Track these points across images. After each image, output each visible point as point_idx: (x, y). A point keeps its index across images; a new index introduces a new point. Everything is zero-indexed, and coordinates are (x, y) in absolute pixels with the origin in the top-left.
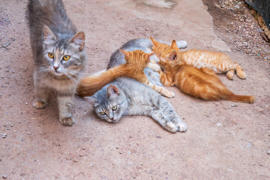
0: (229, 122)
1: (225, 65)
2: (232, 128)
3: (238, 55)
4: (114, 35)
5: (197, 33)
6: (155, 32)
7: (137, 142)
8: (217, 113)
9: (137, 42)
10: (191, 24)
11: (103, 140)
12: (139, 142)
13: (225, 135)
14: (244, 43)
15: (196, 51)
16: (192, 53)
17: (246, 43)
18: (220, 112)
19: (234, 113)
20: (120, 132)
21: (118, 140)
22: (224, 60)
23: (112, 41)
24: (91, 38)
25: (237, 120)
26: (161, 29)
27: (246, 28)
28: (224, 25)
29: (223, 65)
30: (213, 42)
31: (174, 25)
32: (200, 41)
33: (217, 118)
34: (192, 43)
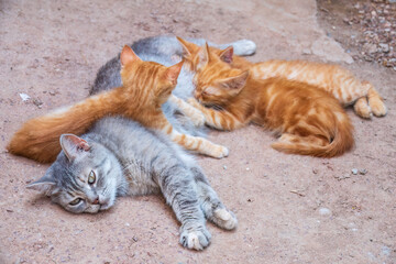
0: (346, 205)
1: (346, 89)
2: (352, 218)
3: (368, 69)
4: (106, 32)
5: (282, 27)
6: (194, 26)
7: (148, 250)
8: (321, 188)
9: (154, 45)
10: (271, 7)
11: (76, 247)
12: (152, 250)
13: (336, 232)
14: (382, 45)
15: (281, 63)
16: (271, 66)
17: (386, 46)
18: (327, 186)
19: (357, 188)
20: (113, 229)
21: (107, 246)
22: (342, 79)
23: (101, 44)
24: (57, 39)
25: (362, 201)
26: (206, 18)
27: (385, 15)
28: (341, 10)
29: (343, 90)
30: (316, 43)
31: (234, 9)
32: (288, 41)
33: (321, 198)
34: (271, 46)
